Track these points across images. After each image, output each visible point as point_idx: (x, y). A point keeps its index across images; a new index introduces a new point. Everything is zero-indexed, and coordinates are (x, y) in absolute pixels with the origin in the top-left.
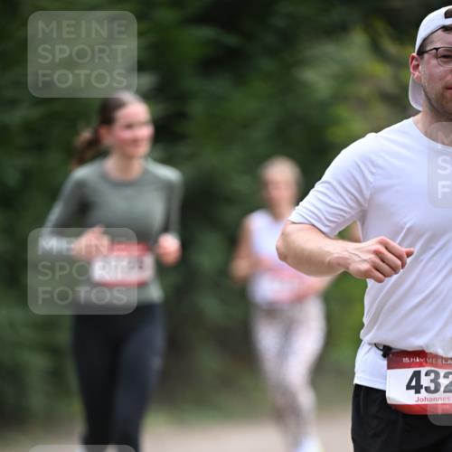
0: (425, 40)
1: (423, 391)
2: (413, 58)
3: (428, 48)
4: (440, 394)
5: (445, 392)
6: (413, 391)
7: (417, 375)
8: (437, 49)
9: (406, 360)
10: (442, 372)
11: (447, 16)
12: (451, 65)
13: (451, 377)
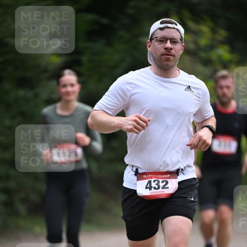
0: (152, 34)
1: (153, 189)
2: (148, 42)
3: (154, 37)
4: (160, 190)
5: (162, 189)
6: (148, 189)
7: (150, 182)
8: (157, 37)
9: (145, 176)
10: (161, 180)
11: (161, 23)
12: (164, 45)
13: (165, 183)
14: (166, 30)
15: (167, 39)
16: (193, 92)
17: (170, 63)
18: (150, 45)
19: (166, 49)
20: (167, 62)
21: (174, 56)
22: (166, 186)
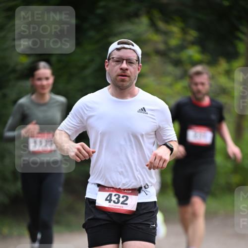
0: (110, 54)
1: (112, 202)
2: (106, 62)
3: (111, 57)
4: (119, 204)
5: (121, 204)
6: (108, 202)
7: (111, 195)
8: (113, 58)
10: (121, 195)
11: (118, 44)
12: (119, 65)
13: (125, 198)
14: (123, 50)
15: (124, 60)
16: (147, 113)
17: (124, 83)
18: (108, 65)
19: (121, 69)
20: (122, 83)
21: (129, 77)
22: (125, 202)
